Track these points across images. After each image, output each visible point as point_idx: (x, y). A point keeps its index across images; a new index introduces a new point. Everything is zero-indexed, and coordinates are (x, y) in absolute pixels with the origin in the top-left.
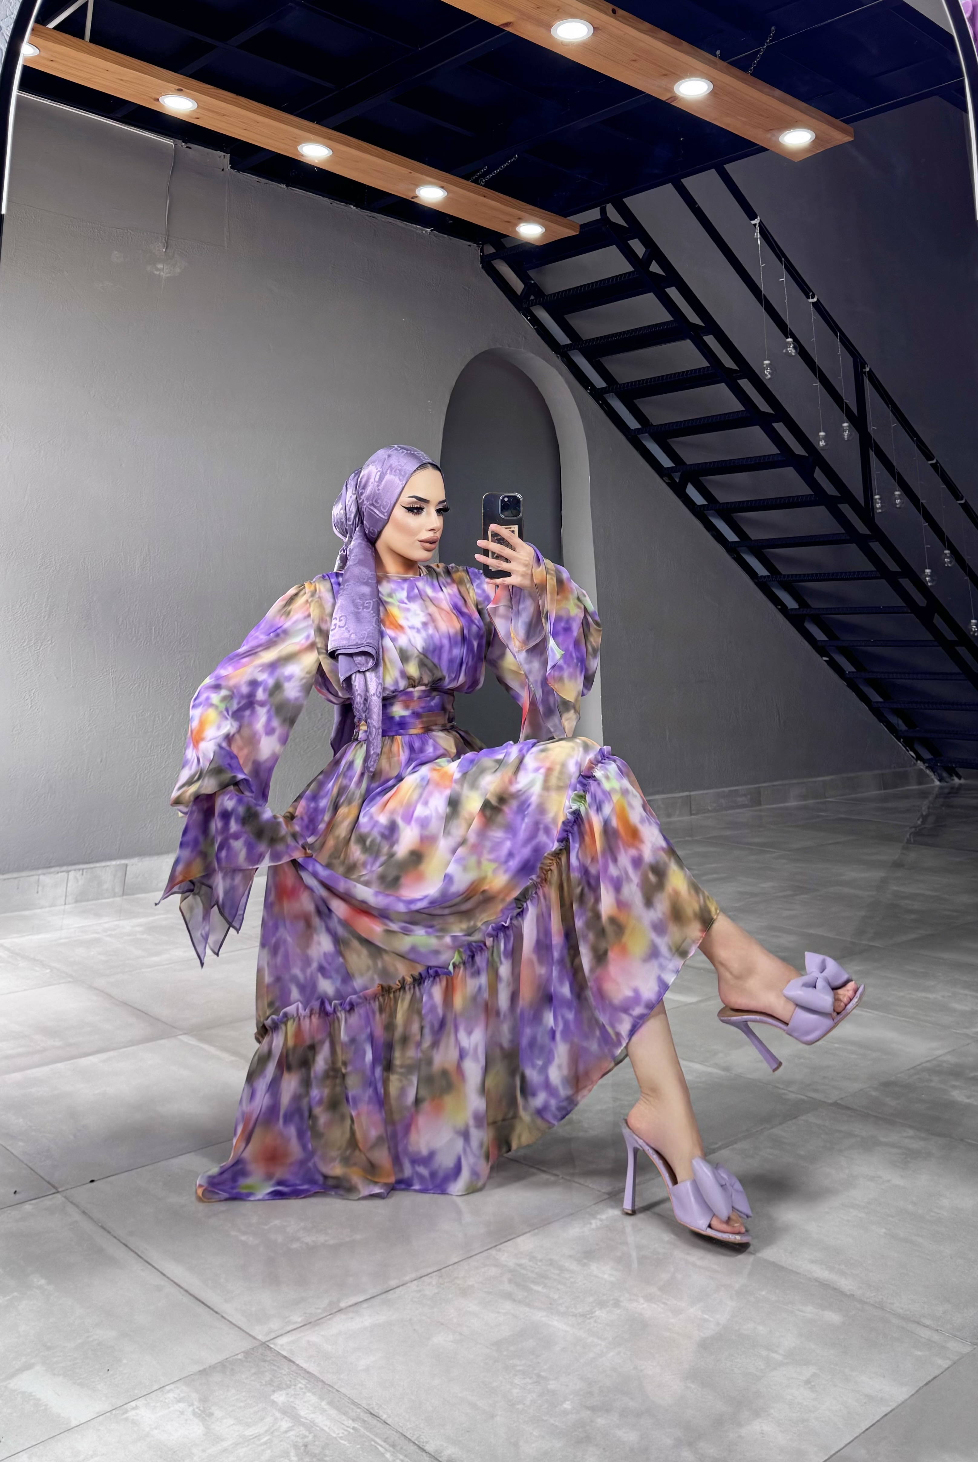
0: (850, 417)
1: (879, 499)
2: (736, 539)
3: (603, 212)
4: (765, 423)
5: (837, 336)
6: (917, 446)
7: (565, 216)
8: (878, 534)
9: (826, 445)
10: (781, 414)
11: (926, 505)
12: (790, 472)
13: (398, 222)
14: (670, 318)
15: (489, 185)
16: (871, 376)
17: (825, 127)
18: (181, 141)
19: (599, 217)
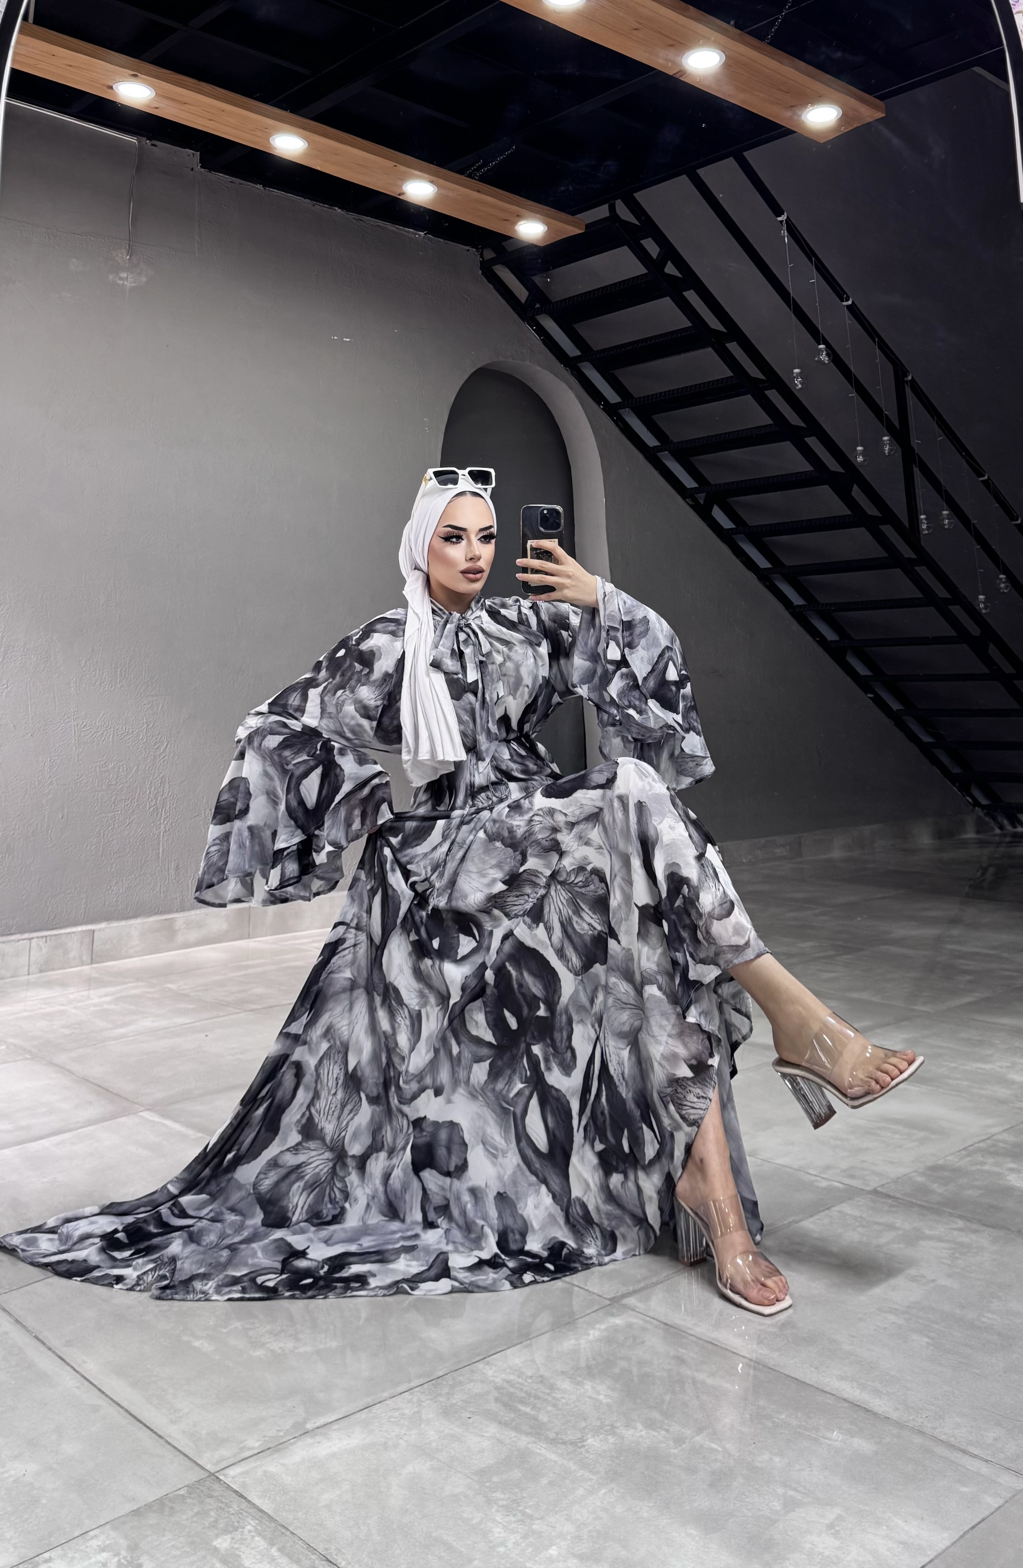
0: (891, 430)
1: (925, 519)
2: (769, 566)
3: (612, 209)
4: (796, 437)
5: (875, 342)
6: (967, 461)
7: (573, 214)
8: (924, 558)
9: (865, 461)
10: (814, 427)
11: (977, 526)
12: (825, 491)
13: (390, 226)
14: (688, 324)
15: (484, 179)
16: (913, 384)
17: (853, 102)
18: (144, 139)
19: (607, 214)
